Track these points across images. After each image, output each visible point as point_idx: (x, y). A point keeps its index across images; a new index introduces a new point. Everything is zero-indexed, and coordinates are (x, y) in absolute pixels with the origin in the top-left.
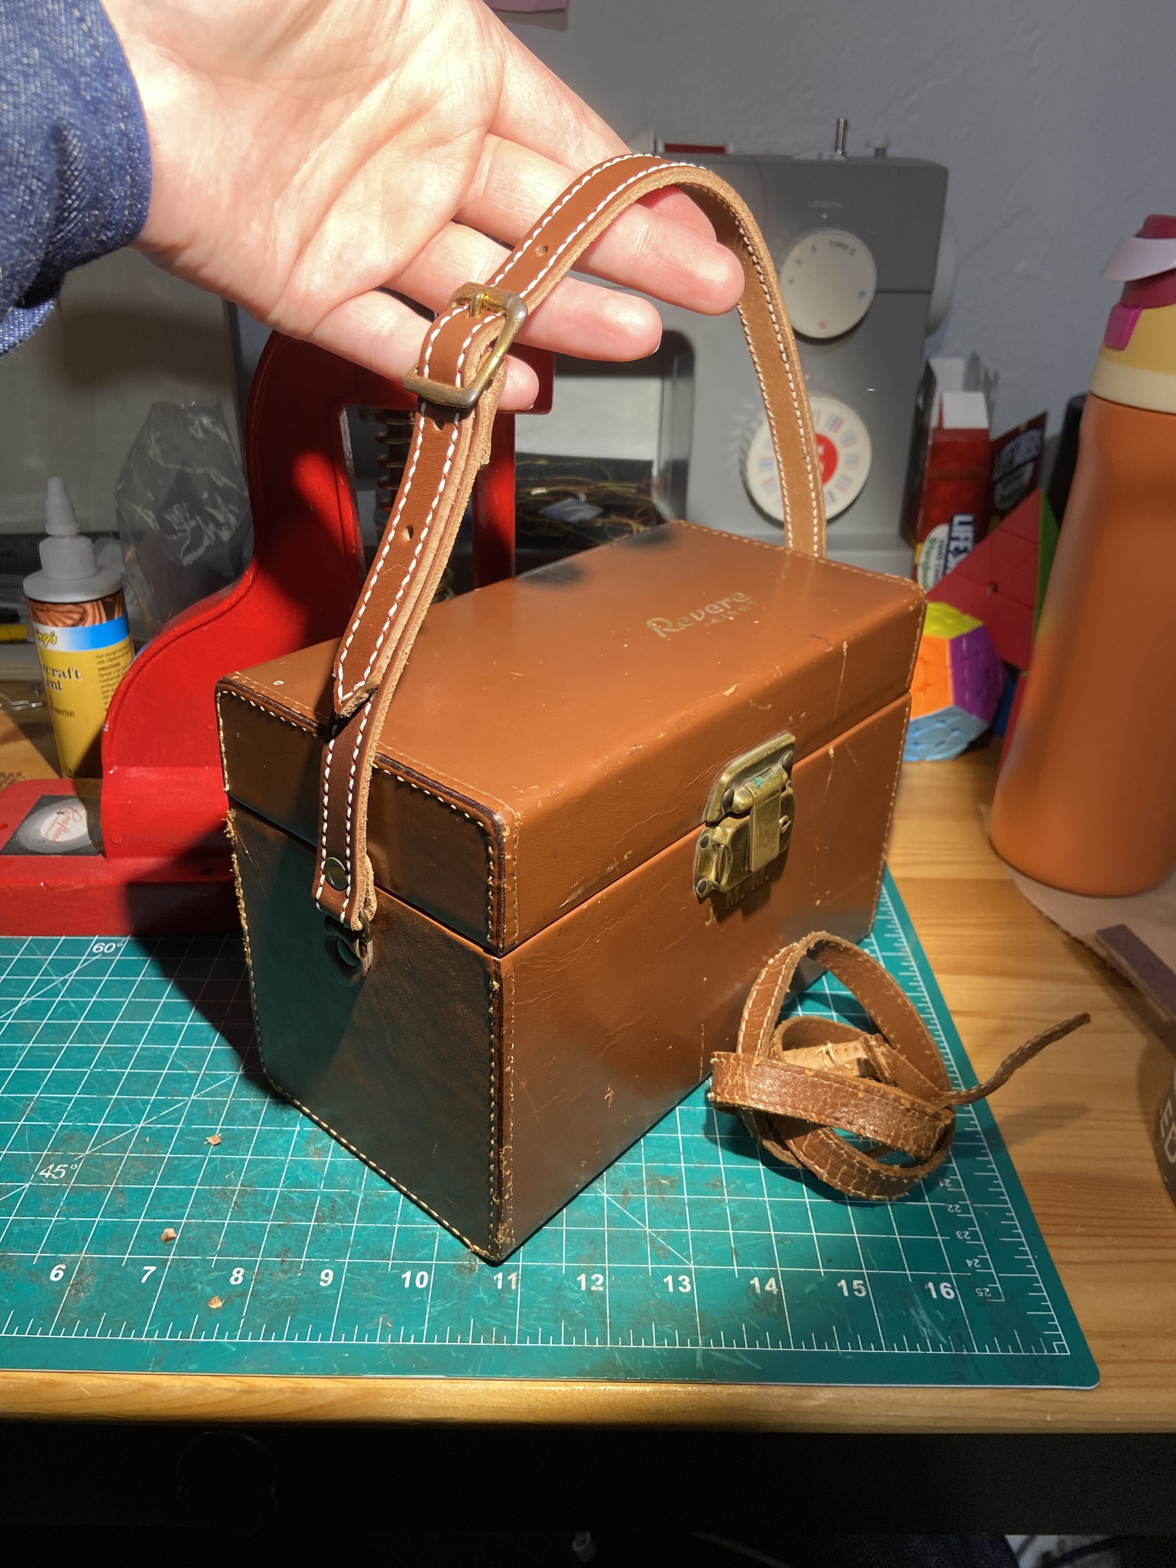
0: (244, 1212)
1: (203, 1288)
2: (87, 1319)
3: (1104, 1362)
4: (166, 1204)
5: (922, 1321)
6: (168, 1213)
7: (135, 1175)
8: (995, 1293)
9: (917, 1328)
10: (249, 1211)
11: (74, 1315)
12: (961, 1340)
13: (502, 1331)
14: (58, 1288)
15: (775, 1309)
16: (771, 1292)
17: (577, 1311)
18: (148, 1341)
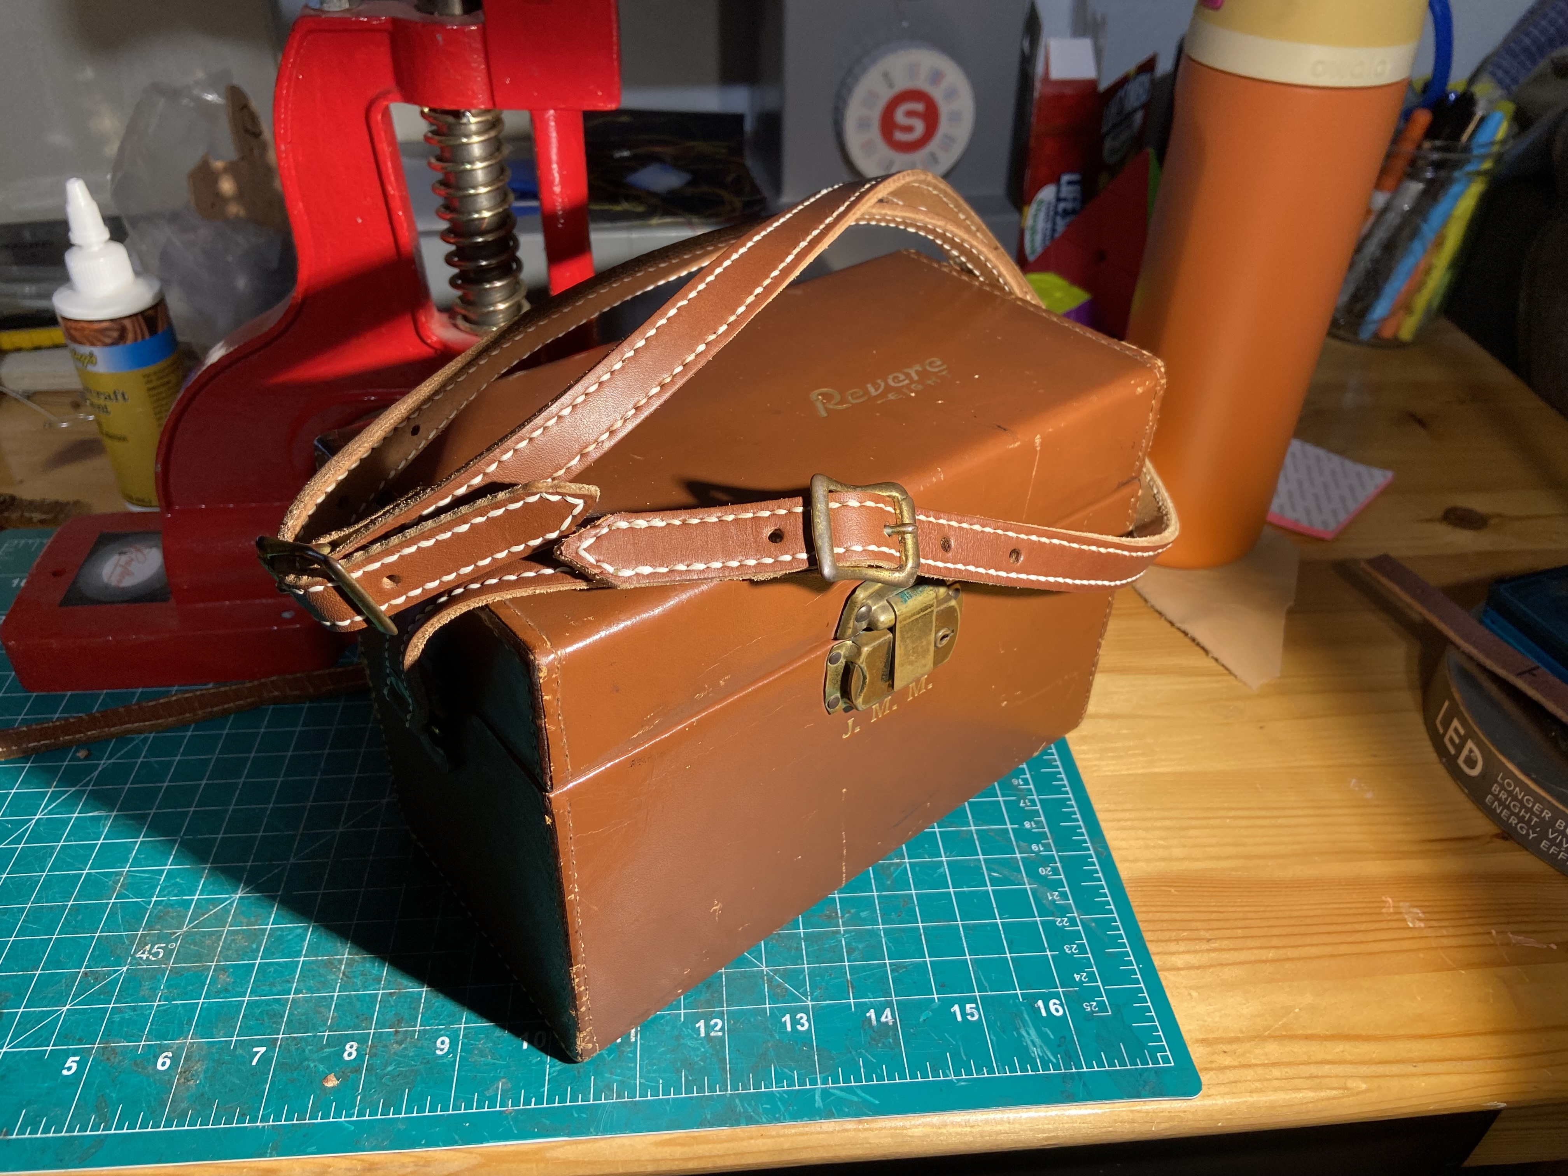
0: (353, 983)
1: (315, 1066)
2: (199, 1108)
3: (1206, 1069)
4: (271, 980)
5: (1032, 1041)
6: (274, 989)
7: (236, 951)
8: (1102, 1007)
9: (1027, 1048)
10: (358, 982)
11: (184, 1105)
12: (1070, 1058)
13: (623, 1085)
14: (166, 1078)
15: (891, 1040)
16: (887, 1023)
17: (696, 1059)
18: (264, 1127)
